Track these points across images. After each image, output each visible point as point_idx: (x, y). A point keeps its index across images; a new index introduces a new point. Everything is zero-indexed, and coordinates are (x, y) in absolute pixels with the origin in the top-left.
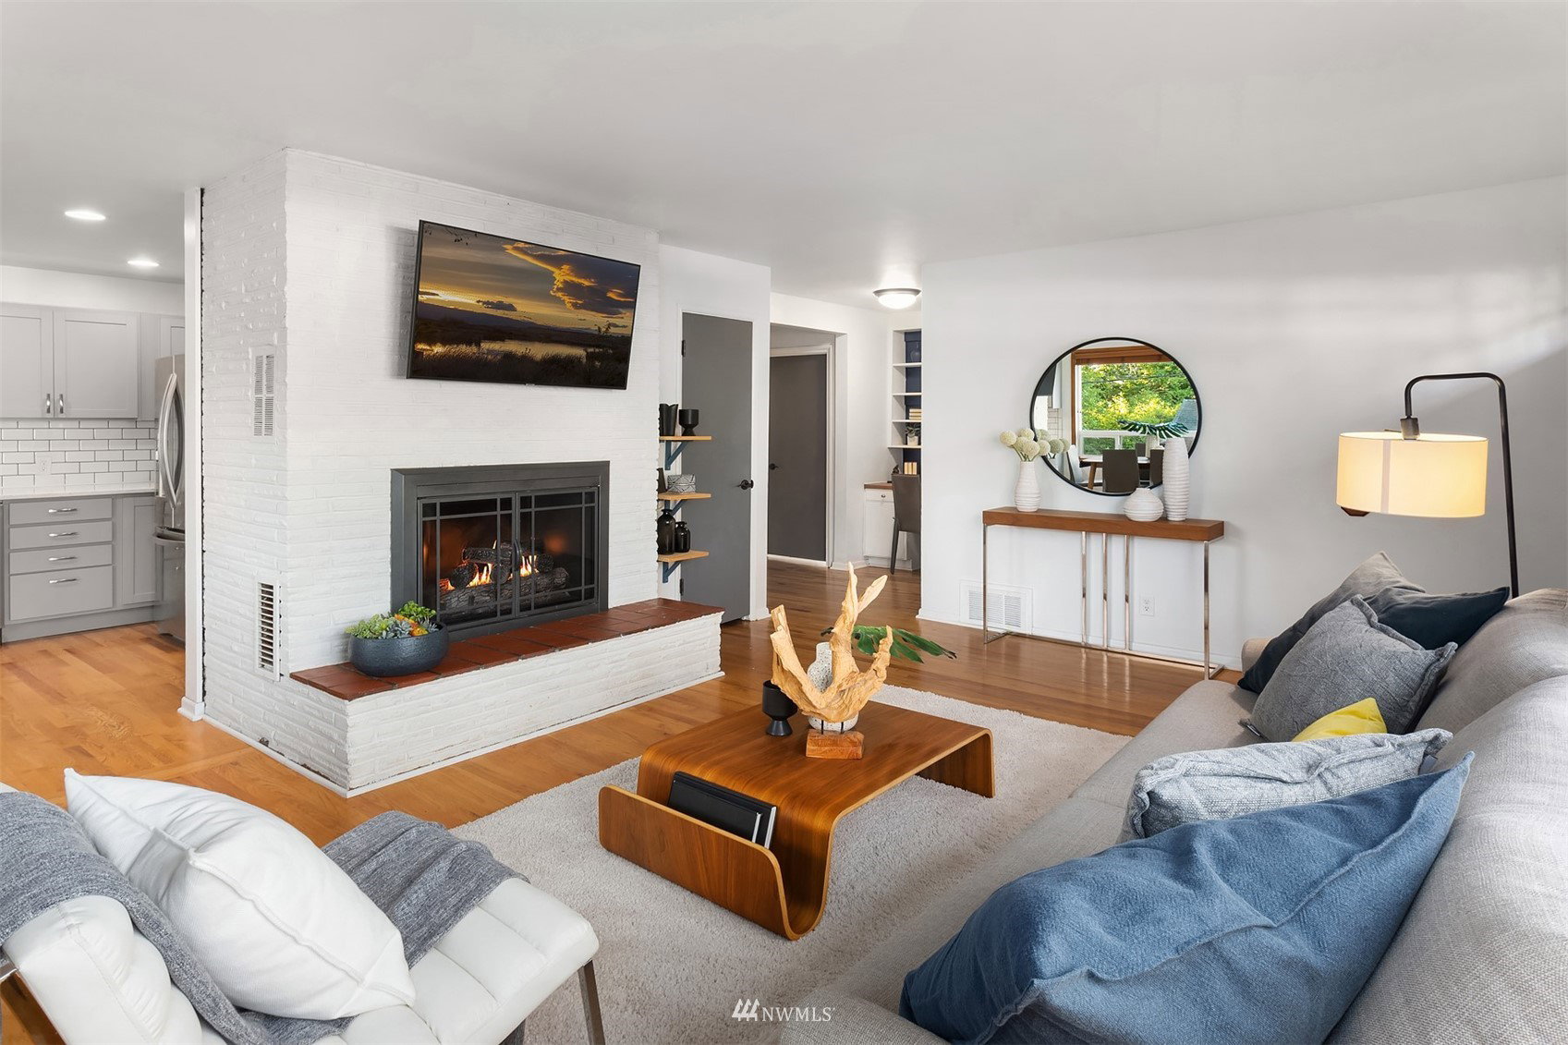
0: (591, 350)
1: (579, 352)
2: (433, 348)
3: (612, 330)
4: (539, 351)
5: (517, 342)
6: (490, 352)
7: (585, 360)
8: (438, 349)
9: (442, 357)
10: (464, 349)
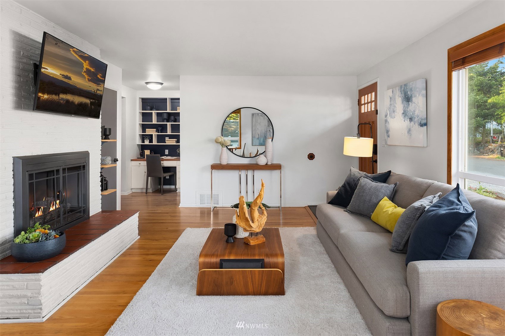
0: (91, 100)
1: (88, 101)
2: (44, 95)
3: (98, 92)
4: (77, 100)
5: (70, 95)
6: (62, 99)
7: (89, 105)
8: (46, 96)
9: (47, 101)
10: (54, 97)
